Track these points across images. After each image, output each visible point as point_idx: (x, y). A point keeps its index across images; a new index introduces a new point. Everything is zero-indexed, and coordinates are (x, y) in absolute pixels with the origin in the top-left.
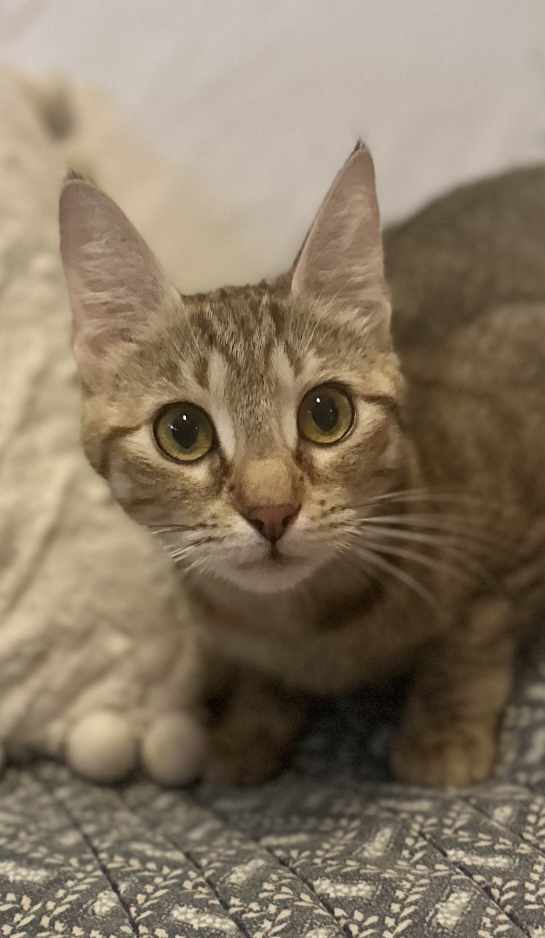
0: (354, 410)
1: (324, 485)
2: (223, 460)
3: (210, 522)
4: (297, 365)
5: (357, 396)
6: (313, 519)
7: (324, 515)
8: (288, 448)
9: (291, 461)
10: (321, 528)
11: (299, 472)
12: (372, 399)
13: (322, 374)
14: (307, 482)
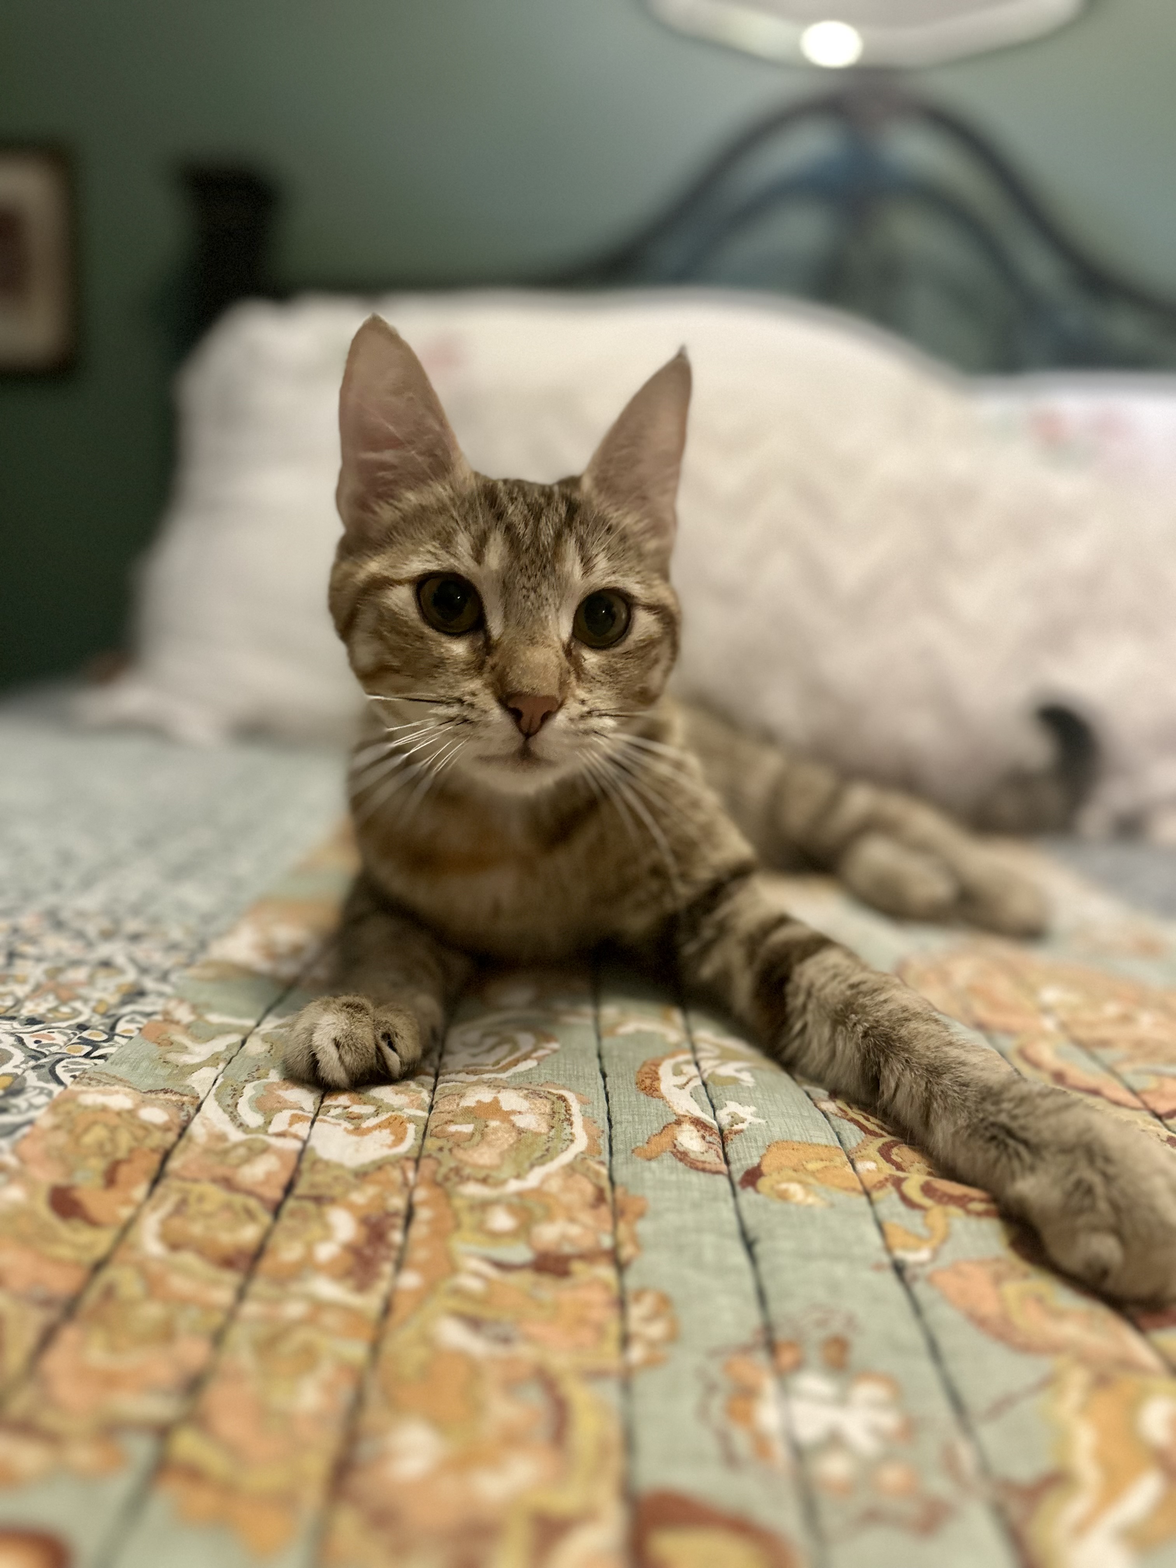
0: (630, 618)
1: (588, 685)
2: (488, 638)
3: (467, 698)
4: (587, 563)
5: (638, 604)
6: (571, 720)
7: (582, 717)
8: (560, 639)
9: (562, 654)
10: (576, 733)
11: (566, 664)
12: (650, 608)
13: (608, 579)
14: (572, 679)
